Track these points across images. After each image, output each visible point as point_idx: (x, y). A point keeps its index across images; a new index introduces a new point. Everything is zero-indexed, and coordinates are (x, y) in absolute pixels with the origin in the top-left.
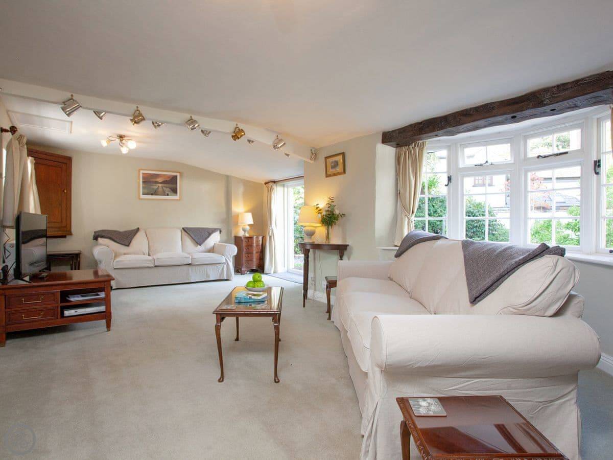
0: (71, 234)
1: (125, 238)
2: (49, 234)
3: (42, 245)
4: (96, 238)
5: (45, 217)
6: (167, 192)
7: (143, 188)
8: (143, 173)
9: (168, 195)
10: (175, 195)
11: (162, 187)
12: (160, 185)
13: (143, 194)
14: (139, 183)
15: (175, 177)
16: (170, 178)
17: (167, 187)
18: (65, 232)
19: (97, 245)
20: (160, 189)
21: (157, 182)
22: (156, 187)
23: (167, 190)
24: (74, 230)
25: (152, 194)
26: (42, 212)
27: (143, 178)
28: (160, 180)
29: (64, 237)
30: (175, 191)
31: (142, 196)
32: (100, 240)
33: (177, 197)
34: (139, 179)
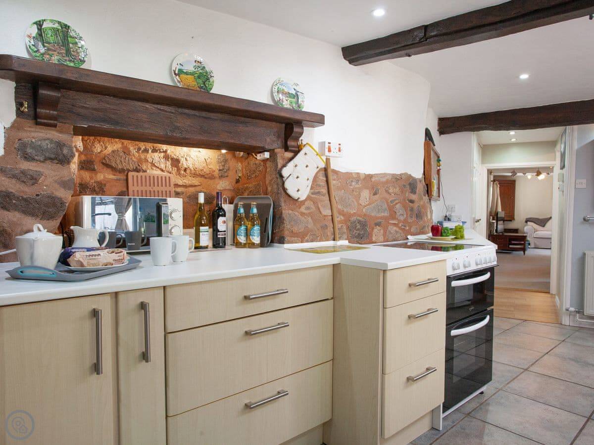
0: (514, 219)
1: (542, 222)
2: (505, 219)
3: (502, 224)
4: (526, 222)
5: (504, 212)
18: (511, 217)
19: (527, 225)
24: (516, 217)
26: (502, 210)
29: (511, 221)
32: (528, 223)
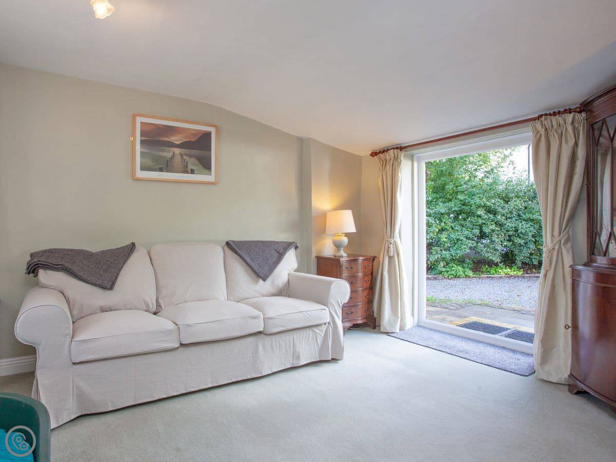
1: (102, 268)
4: (33, 269)
6: (190, 167)
7: (142, 154)
8: (142, 123)
9: (192, 172)
10: (206, 171)
11: (181, 155)
12: (177, 151)
13: (143, 169)
14: (134, 143)
15: (207, 135)
16: (198, 137)
17: (190, 156)
20: (177, 159)
21: (172, 145)
22: (169, 155)
23: (192, 163)
25: (161, 170)
27: (143, 134)
28: (176, 139)
30: (206, 164)
31: (140, 174)
32: (44, 276)
33: (210, 178)
34: (134, 134)
